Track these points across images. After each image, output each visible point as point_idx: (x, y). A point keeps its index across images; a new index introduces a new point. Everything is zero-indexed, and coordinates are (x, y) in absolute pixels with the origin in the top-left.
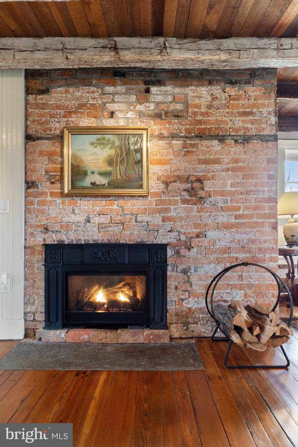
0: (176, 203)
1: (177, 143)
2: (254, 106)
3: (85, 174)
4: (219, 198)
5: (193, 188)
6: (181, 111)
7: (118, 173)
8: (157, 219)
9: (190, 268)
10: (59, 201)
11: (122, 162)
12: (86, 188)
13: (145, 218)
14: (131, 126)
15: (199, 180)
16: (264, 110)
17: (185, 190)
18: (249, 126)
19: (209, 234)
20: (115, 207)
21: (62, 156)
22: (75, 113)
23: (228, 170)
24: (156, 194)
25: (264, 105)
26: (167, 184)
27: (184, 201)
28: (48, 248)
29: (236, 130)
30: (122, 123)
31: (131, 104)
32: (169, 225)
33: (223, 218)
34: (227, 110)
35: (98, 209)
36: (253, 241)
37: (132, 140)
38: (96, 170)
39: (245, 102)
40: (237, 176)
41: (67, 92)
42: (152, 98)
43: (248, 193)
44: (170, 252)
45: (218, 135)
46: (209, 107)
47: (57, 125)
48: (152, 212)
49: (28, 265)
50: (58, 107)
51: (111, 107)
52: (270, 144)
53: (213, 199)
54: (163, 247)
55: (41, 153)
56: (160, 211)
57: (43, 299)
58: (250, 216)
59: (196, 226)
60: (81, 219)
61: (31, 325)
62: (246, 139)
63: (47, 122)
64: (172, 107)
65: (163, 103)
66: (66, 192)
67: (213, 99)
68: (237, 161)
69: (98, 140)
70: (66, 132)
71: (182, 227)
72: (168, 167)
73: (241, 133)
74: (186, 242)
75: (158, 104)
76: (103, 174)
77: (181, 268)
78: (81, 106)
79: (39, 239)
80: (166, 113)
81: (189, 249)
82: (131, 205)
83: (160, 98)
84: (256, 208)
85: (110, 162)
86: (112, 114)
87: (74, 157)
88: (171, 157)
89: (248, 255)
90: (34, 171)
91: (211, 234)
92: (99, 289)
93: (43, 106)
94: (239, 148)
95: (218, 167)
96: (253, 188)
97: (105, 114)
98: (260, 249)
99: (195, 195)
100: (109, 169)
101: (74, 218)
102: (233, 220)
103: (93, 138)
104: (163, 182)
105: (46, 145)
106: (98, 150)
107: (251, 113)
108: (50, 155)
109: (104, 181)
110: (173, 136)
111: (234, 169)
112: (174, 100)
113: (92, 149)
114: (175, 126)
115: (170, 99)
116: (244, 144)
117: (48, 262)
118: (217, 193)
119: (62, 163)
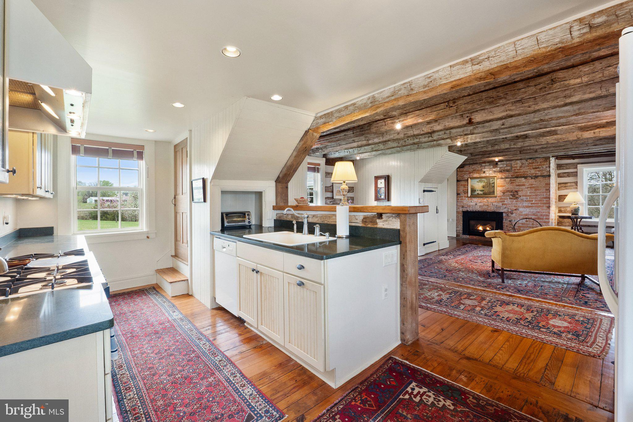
0: (507, 199)
1: (508, 180)
2: (540, 165)
3: (475, 191)
4: (524, 197)
5: (514, 194)
6: (509, 169)
7: (486, 190)
8: (500, 204)
9: (512, 220)
10: (467, 199)
11: (487, 187)
12: (476, 195)
13: (496, 204)
14: (491, 176)
15: (516, 192)
16: (544, 167)
17: (511, 195)
18: (538, 172)
19: (519, 209)
20: (485, 200)
21: (468, 186)
22: (472, 173)
23: (528, 188)
24: (499, 196)
25: (544, 165)
26: (504, 193)
27: (510, 199)
28: (463, 212)
29: (532, 174)
30: (488, 175)
31: (491, 168)
32: (504, 206)
33: (525, 204)
34: (528, 168)
35: (479, 201)
36: (538, 212)
37: (491, 180)
38: (479, 190)
39: (536, 164)
40: (532, 190)
41: (469, 167)
42: (498, 166)
43: (536, 195)
44: (504, 215)
45: (524, 176)
46: (521, 167)
47: (466, 177)
48: (498, 202)
49: (457, 217)
50: (467, 171)
51: (484, 170)
52: (547, 178)
53: (522, 198)
54: (502, 213)
55: (462, 185)
56: (501, 202)
57: (462, 226)
58: (538, 203)
59: (515, 207)
60: (474, 204)
61: (458, 234)
62: (536, 177)
63: (463, 176)
64: (506, 168)
65: (502, 167)
66: (469, 196)
67: (522, 164)
68: (532, 185)
69: (479, 180)
70: (469, 179)
71: (509, 207)
72: (504, 188)
73: (534, 175)
74: (511, 212)
75: (501, 167)
76: (481, 191)
77: (509, 220)
78: (474, 170)
79: (461, 209)
80: (504, 170)
81: (512, 214)
82: (491, 200)
83: (501, 166)
84: (540, 201)
85: (483, 187)
86: (484, 172)
87: (472, 186)
88: (505, 184)
89: (536, 217)
90: (459, 190)
91: (521, 209)
92: (480, 226)
93: (463, 171)
94: (533, 180)
95: (524, 187)
96: (539, 194)
97: (482, 172)
98: (541, 215)
99: (515, 197)
100: (484, 189)
101: (471, 204)
102: (530, 205)
103: (478, 180)
104: (502, 192)
105: (463, 183)
106: (480, 184)
107: (539, 168)
108: (464, 185)
109: (481, 193)
110: (506, 178)
111: (530, 188)
112: (507, 166)
113: (478, 183)
114: (507, 174)
115: (505, 166)
116: (535, 179)
117: (463, 216)
118: (523, 196)
119: (468, 188)
